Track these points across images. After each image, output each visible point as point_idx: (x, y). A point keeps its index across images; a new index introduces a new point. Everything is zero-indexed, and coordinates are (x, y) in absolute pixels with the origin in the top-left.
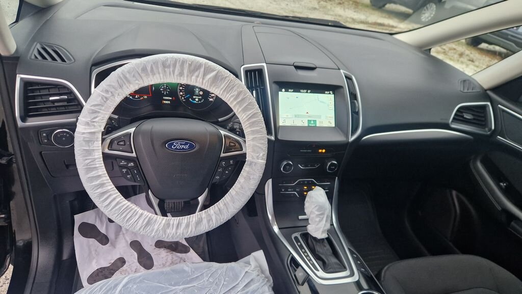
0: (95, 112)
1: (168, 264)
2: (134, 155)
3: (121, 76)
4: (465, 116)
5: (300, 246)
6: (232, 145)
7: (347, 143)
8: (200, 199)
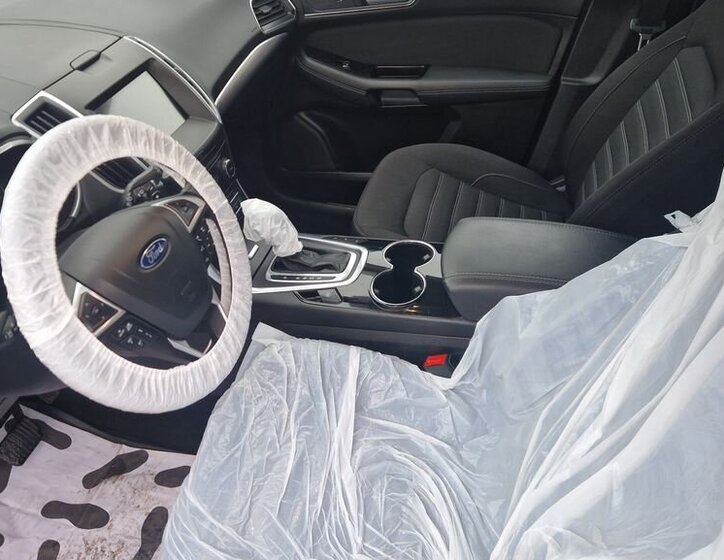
0: (43, 295)
1: (129, 496)
2: (120, 312)
3: (28, 218)
4: (265, 11)
5: (289, 278)
6: (186, 209)
7: (221, 129)
8: (214, 301)
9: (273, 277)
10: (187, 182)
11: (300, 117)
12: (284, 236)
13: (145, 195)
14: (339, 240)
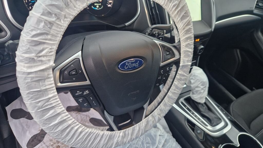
4: (260, 5)
5: (188, 109)
6: (168, 53)
7: (211, 32)
8: (145, 106)
9: (182, 103)
10: (179, 41)
11: (237, 52)
12: (200, 93)
13: (157, 35)
14: (221, 110)
